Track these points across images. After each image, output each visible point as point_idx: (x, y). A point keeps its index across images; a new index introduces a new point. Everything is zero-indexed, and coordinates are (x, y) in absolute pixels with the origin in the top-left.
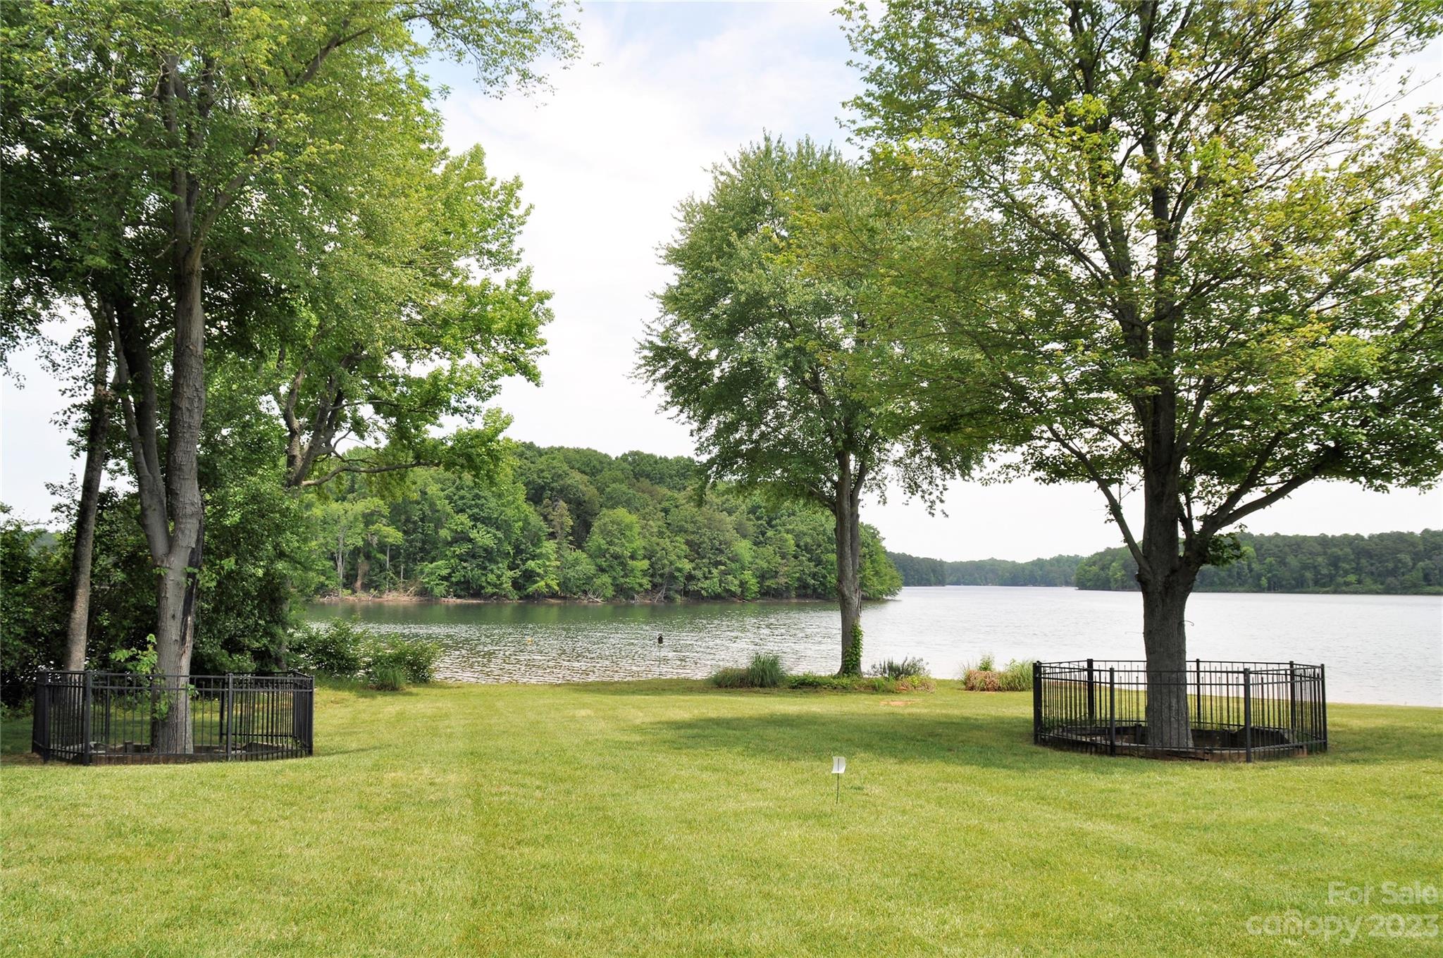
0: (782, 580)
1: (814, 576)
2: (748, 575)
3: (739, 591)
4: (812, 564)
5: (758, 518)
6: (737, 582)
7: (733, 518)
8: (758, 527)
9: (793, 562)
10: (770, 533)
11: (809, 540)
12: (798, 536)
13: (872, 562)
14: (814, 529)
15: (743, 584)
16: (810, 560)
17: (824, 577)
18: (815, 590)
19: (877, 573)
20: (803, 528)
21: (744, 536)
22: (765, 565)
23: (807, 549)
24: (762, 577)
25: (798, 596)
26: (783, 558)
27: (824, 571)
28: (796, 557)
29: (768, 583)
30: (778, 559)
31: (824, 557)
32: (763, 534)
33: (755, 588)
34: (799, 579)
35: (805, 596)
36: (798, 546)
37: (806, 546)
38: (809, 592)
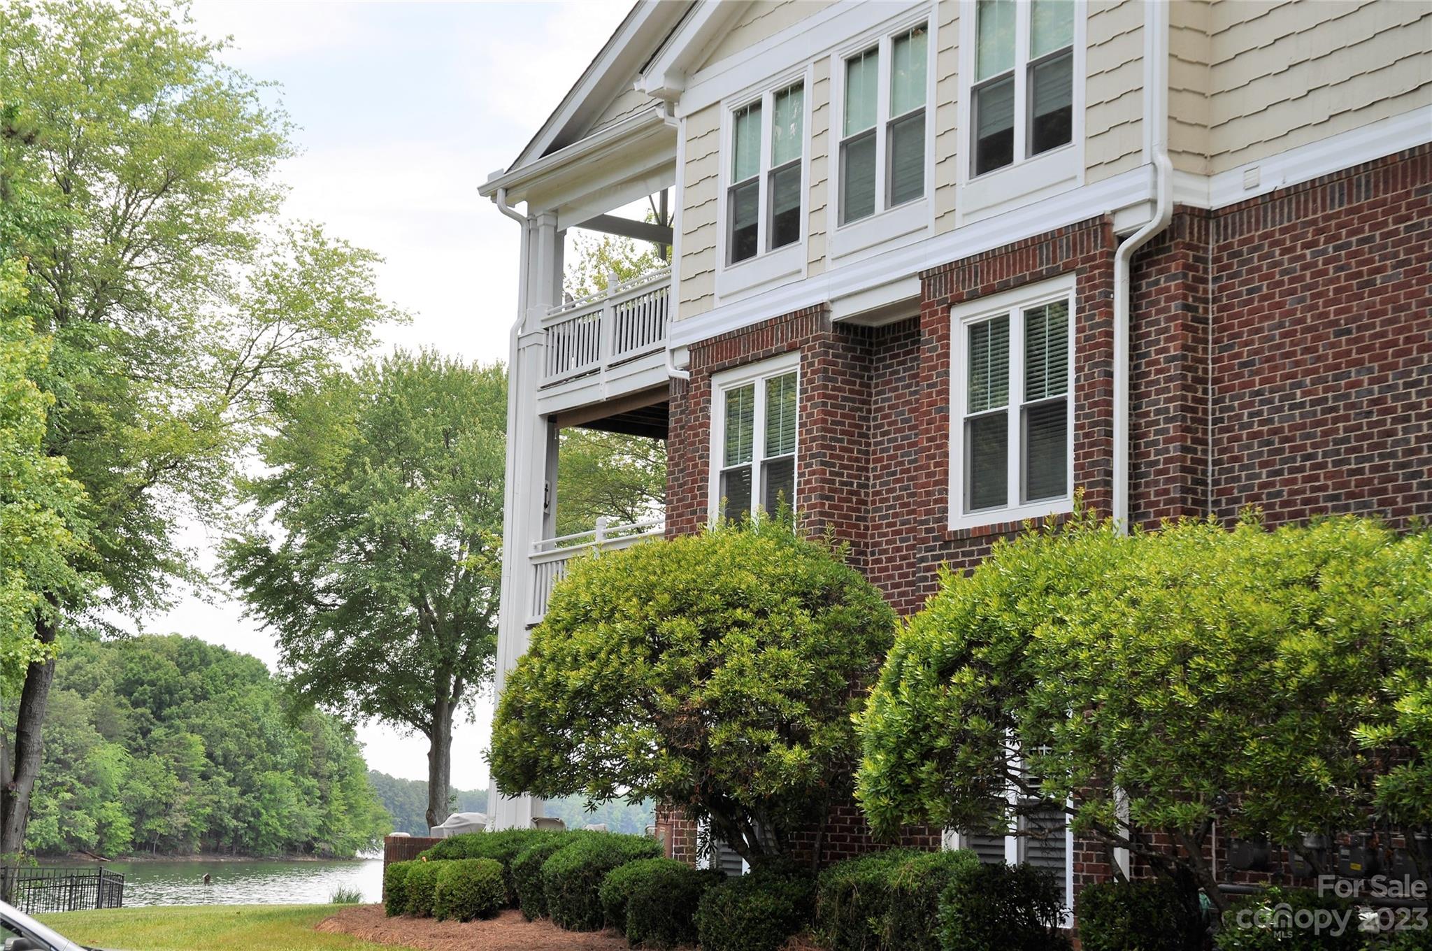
0: (179, 820)
1: (237, 812)
2: (113, 811)
3: (94, 839)
4: (235, 791)
5: (136, 704)
6: (92, 824)
7: (89, 701)
8: (137, 719)
9: (200, 787)
10: (158, 732)
11: (232, 746)
12: (213, 737)
13: (344, 788)
14: (243, 725)
15: (102, 827)
16: (231, 783)
17: (257, 815)
18: (237, 838)
19: (351, 808)
20: (221, 723)
21: (110, 737)
22: (148, 792)
23: (227, 762)
24: (140, 813)
25: (205, 850)
26: (182, 778)
27: (257, 804)
28: (204, 777)
29: (150, 825)
30: (173, 780)
31: (258, 778)
32: (145, 732)
33: (126, 835)
34: (210, 819)
35: (217, 850)
36: (210, 756)
37: (225, 757)
38: (226, 841)
